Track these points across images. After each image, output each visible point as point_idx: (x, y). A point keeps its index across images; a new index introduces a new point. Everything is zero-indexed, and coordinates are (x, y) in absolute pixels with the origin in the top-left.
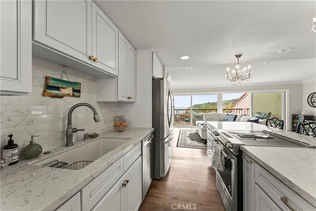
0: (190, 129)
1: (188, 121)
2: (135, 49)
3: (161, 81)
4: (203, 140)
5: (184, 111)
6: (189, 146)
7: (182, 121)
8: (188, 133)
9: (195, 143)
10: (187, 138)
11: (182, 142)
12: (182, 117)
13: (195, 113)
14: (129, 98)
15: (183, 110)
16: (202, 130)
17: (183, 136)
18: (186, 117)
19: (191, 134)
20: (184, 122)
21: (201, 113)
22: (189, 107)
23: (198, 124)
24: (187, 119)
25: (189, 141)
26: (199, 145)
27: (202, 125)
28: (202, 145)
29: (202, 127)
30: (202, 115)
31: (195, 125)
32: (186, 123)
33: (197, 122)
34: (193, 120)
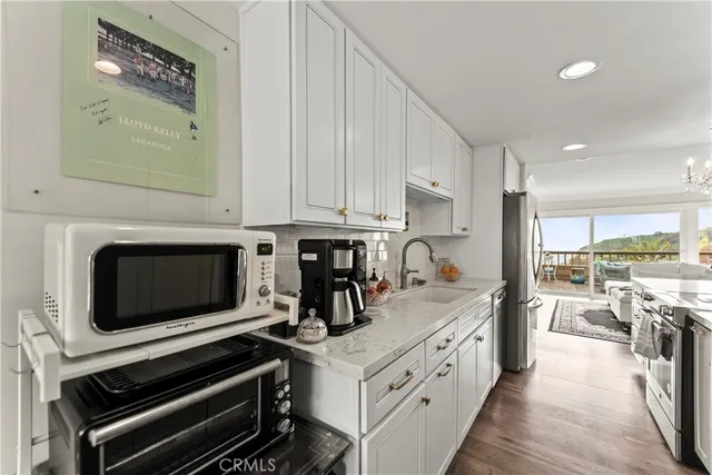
0: (587, 300)
1: (582, 282)
2: (471, 147)
3: (522, 197)
4: (623, 324)
5: (569, 257)
6: (582, 334)
7: (561, 283)
8: (580, 309)
9: (601, 329)
10: (578, 318)
11: (564, 324)
12: (562, 272)
13: (605, 263)
14: (464, 229)
15: (565, 253)
16: (622, 301)
17: (565, 313)
18: (574, 272)
19: (590, 311)
20: (568, 284)
21: (623, 264)
22: (585, 247)
23: (610, 288)
24: (577, 278)
25: (582, 324)
26: (613, 334)
27: (622, 290)
28: (620, 334)
29: (622, 294)
30: (628, 268)
31: (603, 292)
32: (574, 286)
33: (608, 284)
34: (597, 280)
